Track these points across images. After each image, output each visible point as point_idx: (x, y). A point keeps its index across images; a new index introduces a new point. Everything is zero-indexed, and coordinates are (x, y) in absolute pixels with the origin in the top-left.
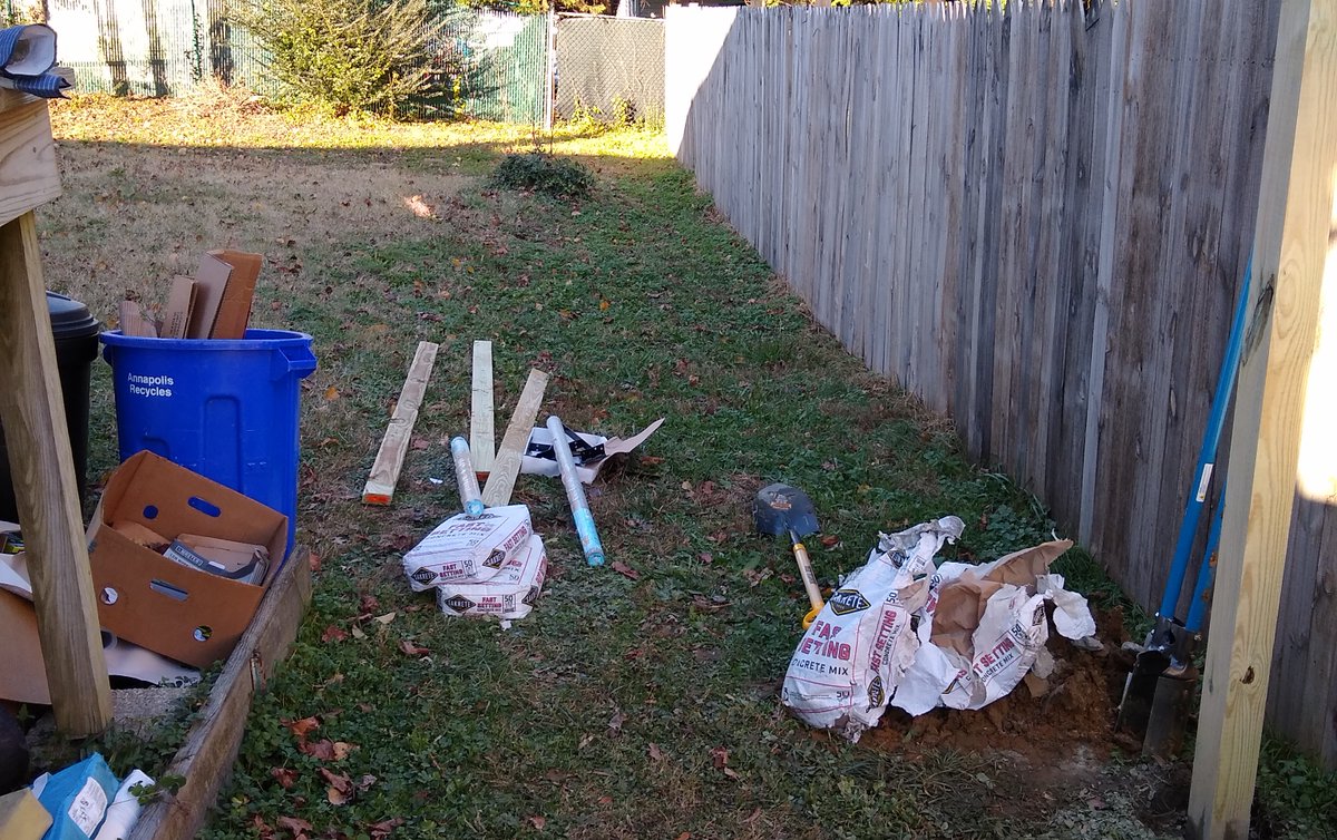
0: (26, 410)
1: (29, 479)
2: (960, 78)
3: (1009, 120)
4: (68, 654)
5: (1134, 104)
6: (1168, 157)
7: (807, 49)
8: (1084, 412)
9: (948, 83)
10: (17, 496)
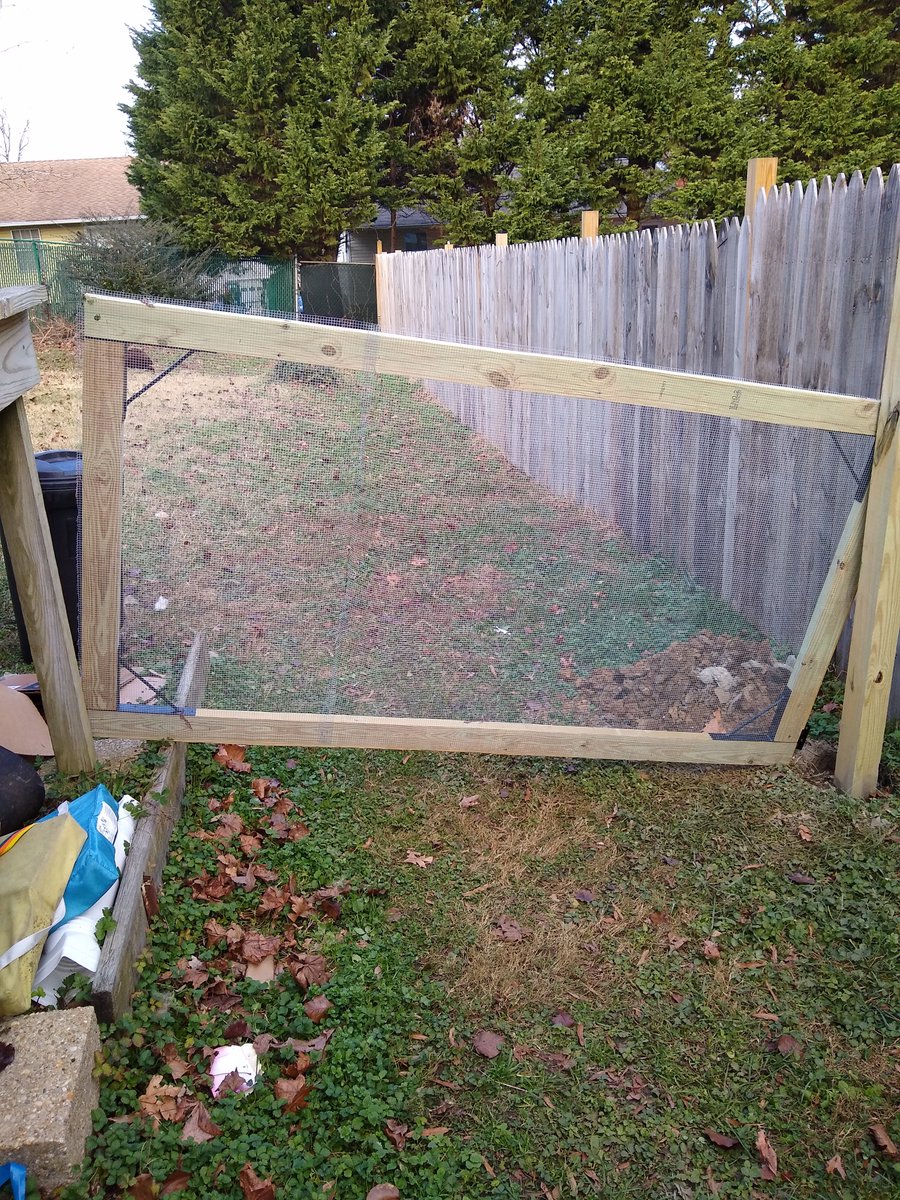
0: (26, 541)
1: (30, 592)
2: (617, 288)
3: (658, 314)
4: (65, 716)
5: (756, 297)
6: (785, 331)
7: (492, 275)
8: (722, 511)
9: (608, 292)
10: (22, 603)
